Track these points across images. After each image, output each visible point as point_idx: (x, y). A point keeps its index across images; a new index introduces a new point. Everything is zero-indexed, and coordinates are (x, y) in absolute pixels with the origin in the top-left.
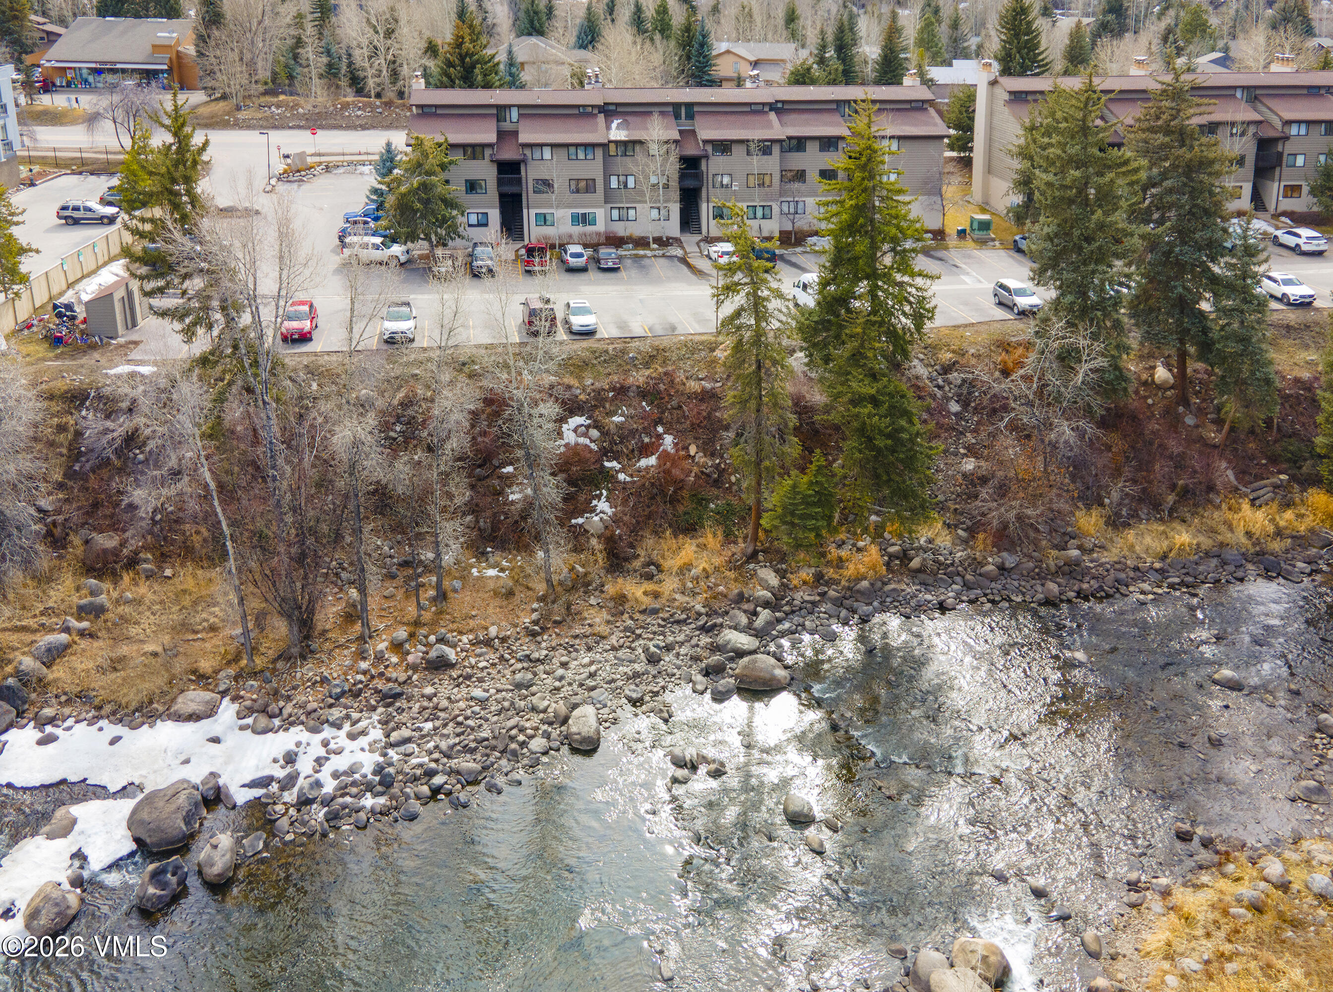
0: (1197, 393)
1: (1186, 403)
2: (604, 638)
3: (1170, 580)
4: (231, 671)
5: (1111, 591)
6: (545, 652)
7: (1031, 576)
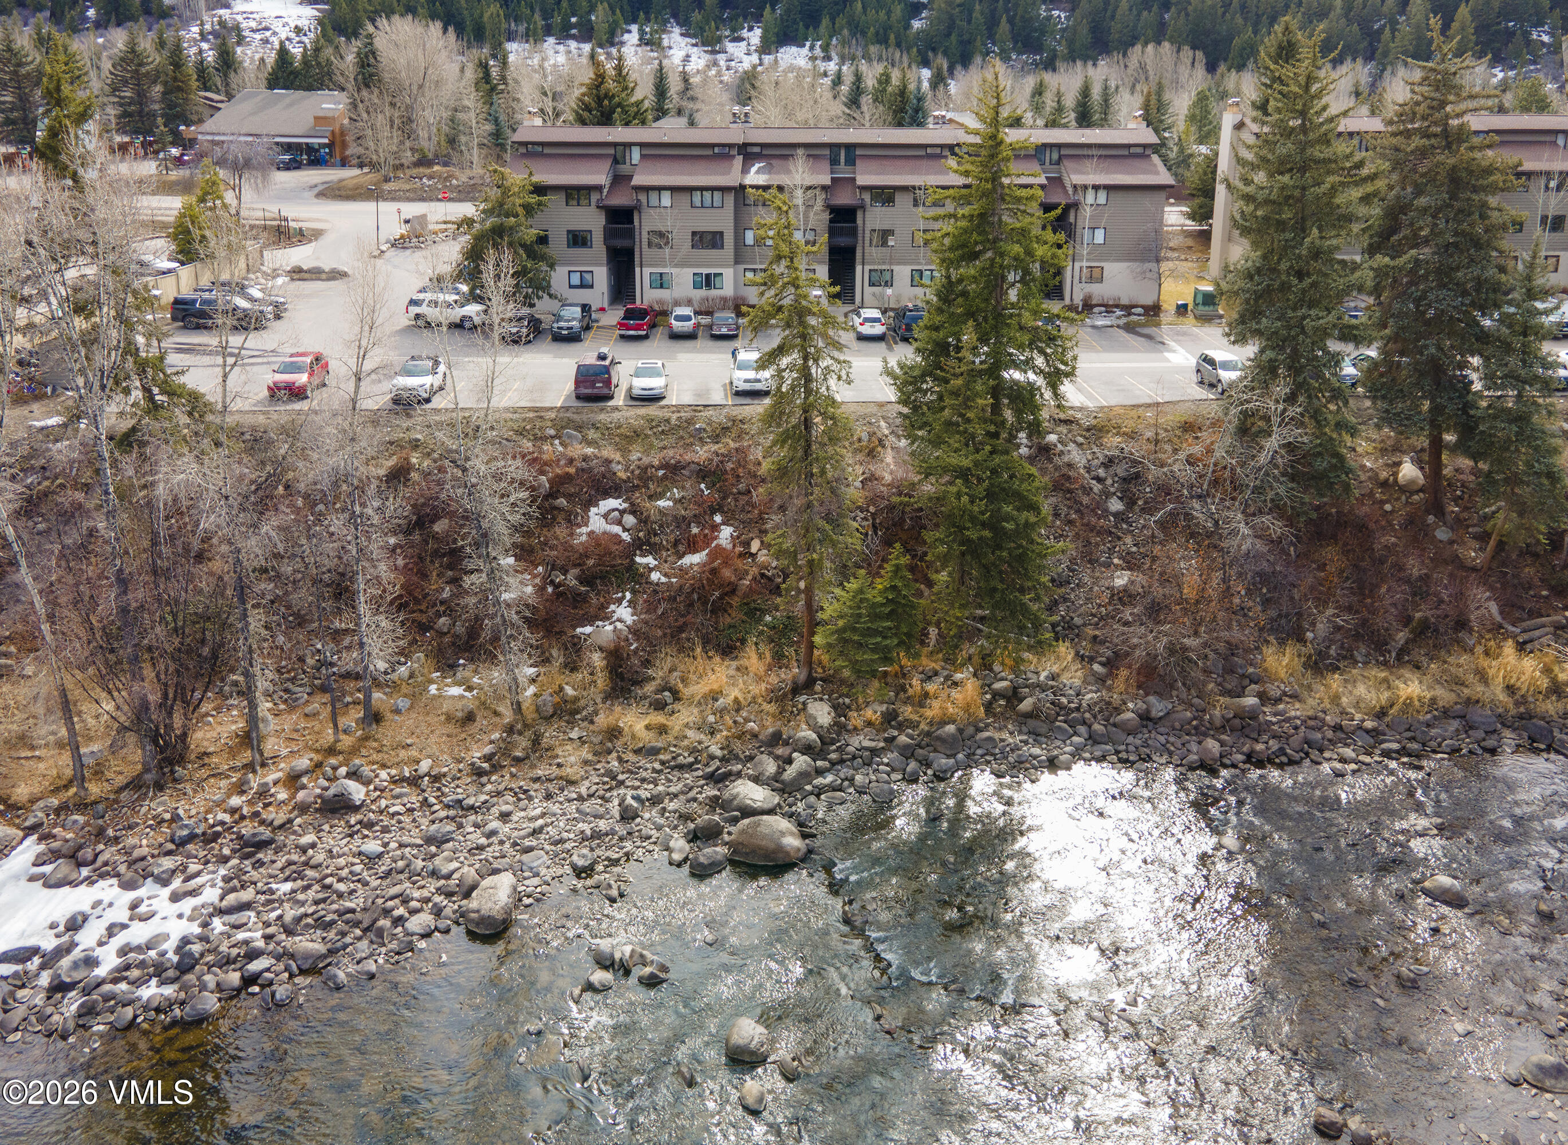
0: (1456, 500)
1: (1439, 510)
2: (572, 783)
3: (1385, 746)
4: (55, 802)
5: (1297, 756)
6: (483, 797)
7: (1184, 729)
